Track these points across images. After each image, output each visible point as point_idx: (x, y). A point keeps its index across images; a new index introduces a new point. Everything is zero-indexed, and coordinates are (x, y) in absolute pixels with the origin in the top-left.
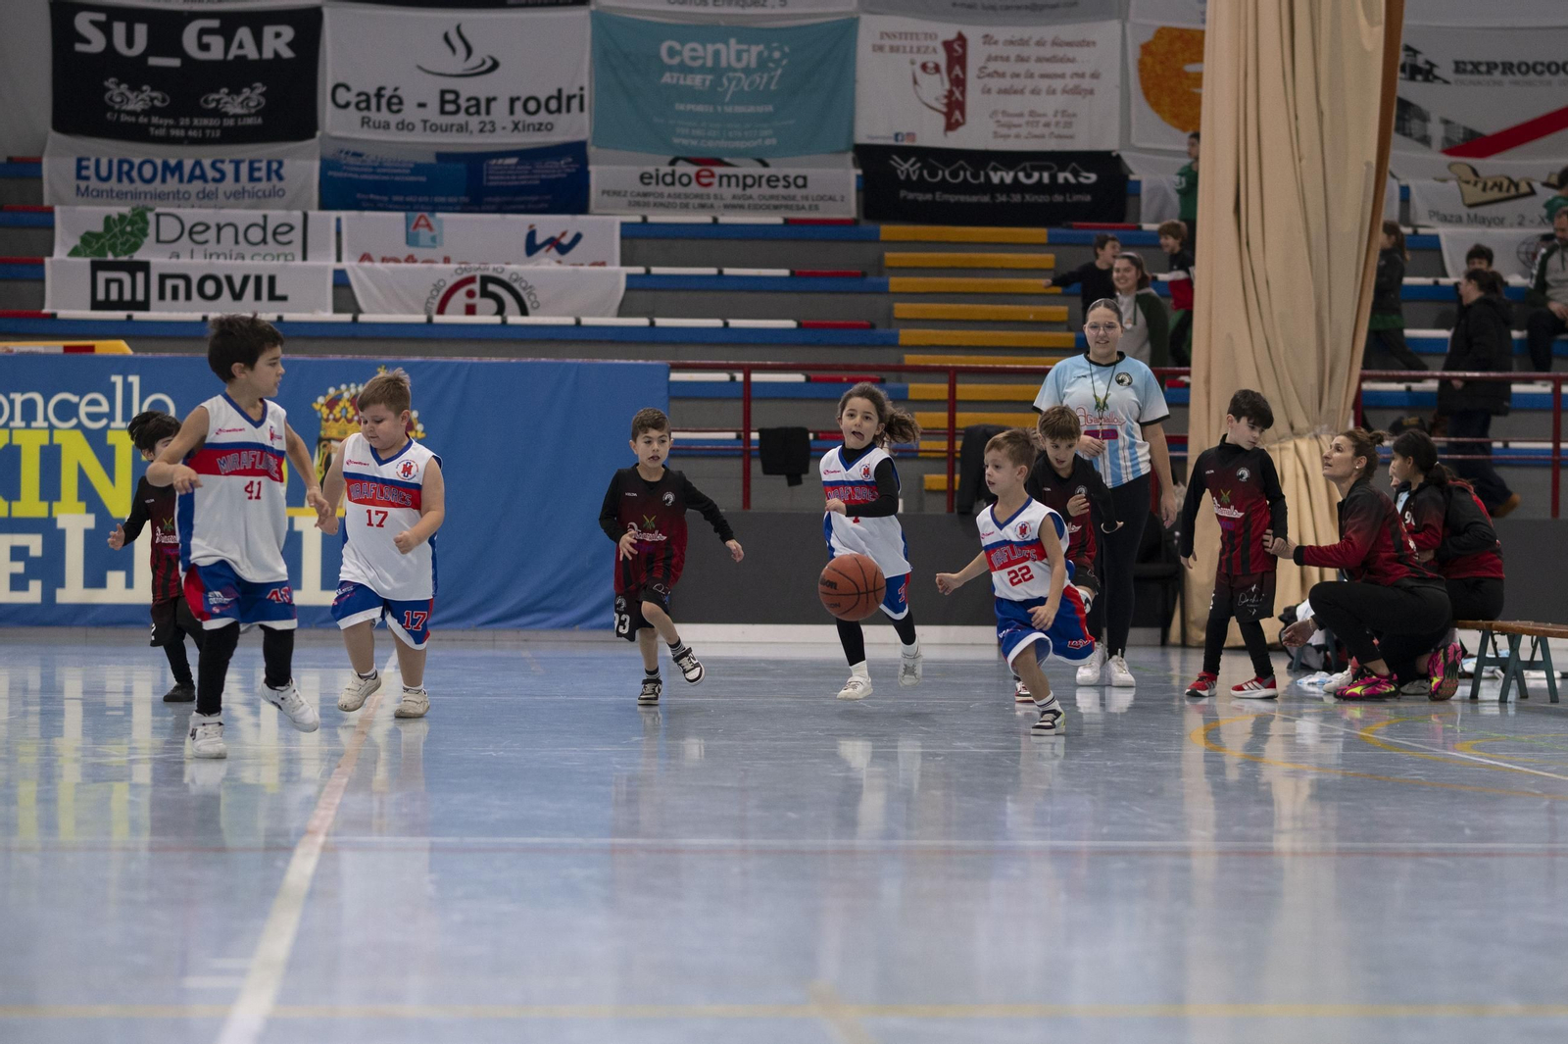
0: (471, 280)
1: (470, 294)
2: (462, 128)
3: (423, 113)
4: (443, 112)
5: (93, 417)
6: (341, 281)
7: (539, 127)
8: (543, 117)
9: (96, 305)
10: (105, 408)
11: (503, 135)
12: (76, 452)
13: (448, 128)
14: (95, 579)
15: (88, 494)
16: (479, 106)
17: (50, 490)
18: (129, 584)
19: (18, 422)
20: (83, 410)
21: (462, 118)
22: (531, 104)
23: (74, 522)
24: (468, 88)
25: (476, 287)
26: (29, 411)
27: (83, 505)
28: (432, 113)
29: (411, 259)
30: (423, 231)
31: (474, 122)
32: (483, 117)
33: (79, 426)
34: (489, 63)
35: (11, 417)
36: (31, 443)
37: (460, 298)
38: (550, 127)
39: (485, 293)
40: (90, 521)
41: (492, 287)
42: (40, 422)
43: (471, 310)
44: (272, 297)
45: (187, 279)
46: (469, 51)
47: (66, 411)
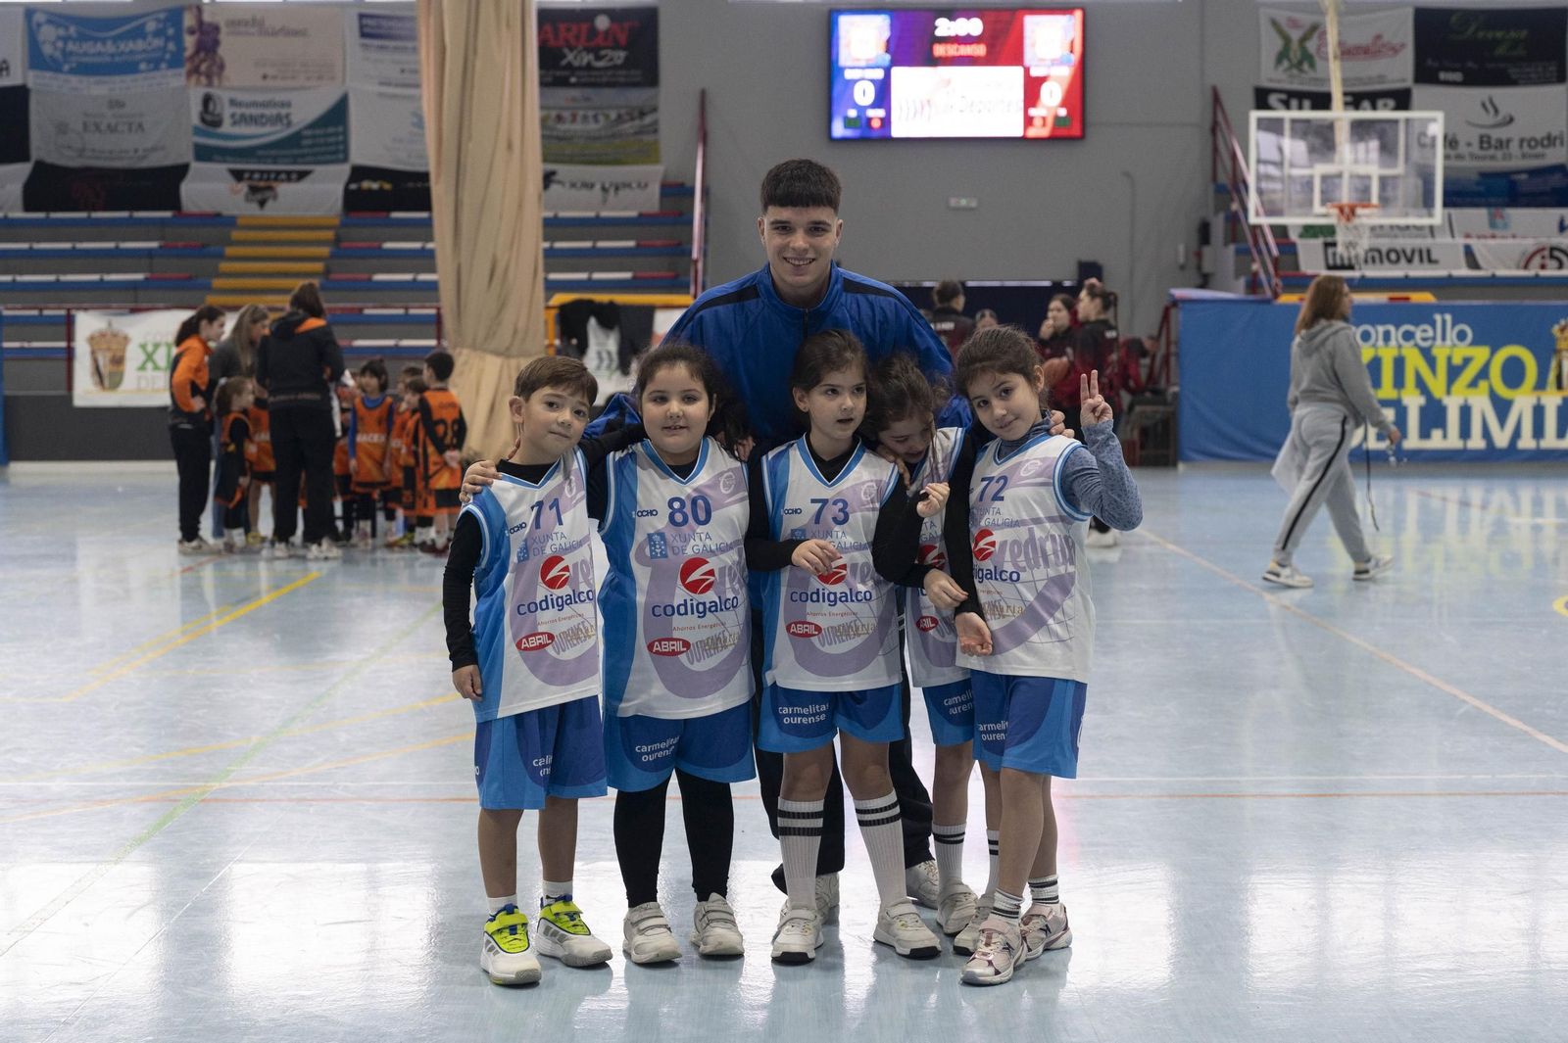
0: (1543, 249)
1: (1543, 257)
2: (1492, 158)
3: (1470, 149)
4: (1481, 148)
5: (1424, 339)
6: (1469, 252)
7: (1537, 156)
8: (1539, 150)
9: (1329, 268)
10: (1430, 333)
11: (1516, 160)
12: (1414, 361)
13: (1484, 158)
14: (1425, 434)
15: (1421, 386)
16: (1502, 144)
17: (1399, 382)
18: (1445, 436)
19: (1381, 342)
20: (1419, 335)
21: (1492, 152)
22: (1533, 143)
23: (1413, 401)
24: (1496, 134)
25: (1546, 253)
26: (1387, 336)
27: (1418, 392)
28: (1475, 149)
29: (1493, 237)
30: (1499, 221)
31: (1499, 154)
32: (1505, 150)
33: (1416, 345)
34: (1508, 119)
35: (1377, 340)
36: (1388, 356)
37: (1537, 260)
38: (1543, 156)
39: (1552, 257)
40: (1422, 400)
41: (1557, 254)
42: (1393, 342)
43: (1543, 267)
44: (1430, 261)
45: (1379, 252)
46: (1496, 111)
47: (1408, 336)
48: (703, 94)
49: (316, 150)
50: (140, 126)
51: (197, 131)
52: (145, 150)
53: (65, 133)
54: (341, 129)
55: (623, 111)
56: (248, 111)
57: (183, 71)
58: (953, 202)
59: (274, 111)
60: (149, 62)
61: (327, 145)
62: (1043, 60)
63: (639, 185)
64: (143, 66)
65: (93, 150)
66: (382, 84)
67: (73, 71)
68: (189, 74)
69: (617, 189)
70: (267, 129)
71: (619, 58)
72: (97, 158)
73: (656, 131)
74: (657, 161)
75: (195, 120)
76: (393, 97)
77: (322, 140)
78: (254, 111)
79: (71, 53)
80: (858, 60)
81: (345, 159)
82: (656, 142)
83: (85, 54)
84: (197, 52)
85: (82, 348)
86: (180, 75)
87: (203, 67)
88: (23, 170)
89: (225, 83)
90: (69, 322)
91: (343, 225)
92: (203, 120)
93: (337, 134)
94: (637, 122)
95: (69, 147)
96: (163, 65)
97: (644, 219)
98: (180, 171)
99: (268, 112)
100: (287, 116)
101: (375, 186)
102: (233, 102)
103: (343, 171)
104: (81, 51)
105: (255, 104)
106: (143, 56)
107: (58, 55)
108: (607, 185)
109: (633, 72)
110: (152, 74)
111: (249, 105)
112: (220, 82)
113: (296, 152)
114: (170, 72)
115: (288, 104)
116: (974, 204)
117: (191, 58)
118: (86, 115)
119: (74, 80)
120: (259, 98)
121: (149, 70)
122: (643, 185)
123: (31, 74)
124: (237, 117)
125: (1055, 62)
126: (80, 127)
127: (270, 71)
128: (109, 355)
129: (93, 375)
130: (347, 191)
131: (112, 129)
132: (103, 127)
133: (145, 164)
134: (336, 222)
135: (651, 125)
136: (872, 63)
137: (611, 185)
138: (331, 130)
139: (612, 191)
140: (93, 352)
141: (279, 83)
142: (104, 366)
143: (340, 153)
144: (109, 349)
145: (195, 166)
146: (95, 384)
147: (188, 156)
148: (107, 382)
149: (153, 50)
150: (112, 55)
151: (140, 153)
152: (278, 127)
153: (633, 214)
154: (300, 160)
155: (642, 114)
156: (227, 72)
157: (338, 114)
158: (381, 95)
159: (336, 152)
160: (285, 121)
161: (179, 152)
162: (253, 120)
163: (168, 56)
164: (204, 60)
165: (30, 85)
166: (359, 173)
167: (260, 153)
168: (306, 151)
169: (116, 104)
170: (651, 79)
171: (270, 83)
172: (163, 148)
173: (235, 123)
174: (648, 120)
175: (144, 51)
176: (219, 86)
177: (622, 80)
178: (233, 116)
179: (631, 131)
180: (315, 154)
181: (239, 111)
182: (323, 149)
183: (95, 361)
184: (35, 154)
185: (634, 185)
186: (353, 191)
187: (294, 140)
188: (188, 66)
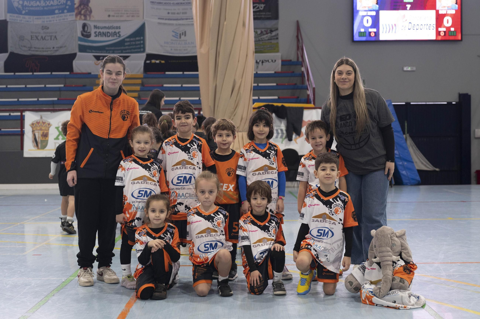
48: (298, 22)
49: (131, 47)
50: (55, 37)
51: (80, 40)
52: (58, 48)
53: (23, 40)
54: (142, 38)
55: (263, 30)
56: (102, 31)
57: (74, 13)
58: (405, 69)
59: (113, 31)
60: (59, 9)
61: (136, 45)
62: (445, 7)
63: (272, 61)
64: (57, 11)
65: (35, 48)
66: (159, 19)
67: (26, 14)
68: (76, 15)
69: (262, 62)
70: (110, 38)
71: (261, 7)
72: (37, 51)
73: (277, 38)
74: (278, 52)
75: (79, 35)
76: (165, 24)
77: (134, 43)
78: (105, 31)
79: (26, 6)
80: (365, 7)
81: (144, 51)
82: (278, 43)
83: (32, 6)
84: (80, 5)
85: (28, 130)
86: (72, 15)
87: (83, 12)
88: (5, 56)
89: (92, 19)
90: (22, 119)
91: (145, 77)
92: (82, 35)
93: (140, 40)
94: (269, 34)
95: (24, 46)
96: (66, 11)
97: (276, 75)
98: (73, 56)
99: (110, 31)
100: (119, 32)
101: (158, 62)
102: (95, 27)
103: (144, 55)
104: (30, 5)
105: (105, 28)
106: (57, 7)
107: (20, 6)
108: (258, 61)
109: (267, 13)
110: (61, 15)
111: (102, 28)
112: (90, 18)
113: (122, 48)
114: (69, 14)
115: (119, 28)
116: (414, 69)
117: (78, 8)
118: (32, 32)
119: (27, 17)
120: (107, 25)
121: (60, 13)
122: (274, 61)
123: (8, 15)
124: (97, 33)
125: (450, 8)
126: (30, 38)
127: (112, 13)
128: (41, 132)
129: (33, 142)
130: (145, 64)
131: (43, 39)
132: (39, 38)
133: (57, 53)
134: (142, 76)
135: (275, 36)
136: (370, 9)
137: (260, 61)
138: (137, 38)
139: (260, 63)
140: (33, 131)
141: (115, 18)
142: (39, 137)
143: (141, 48)
144: (41, 130)
145: (79, 54)
146: (34, 147)
147: (76, 50)
148: (40, 145)
149: (61, 5)
150: (43, 7)
151: (55, 49)
152: (115, 37)
153: (273, 72)
154: (124, 51)
155: (271, 31)
156: (93, 14)
157: (141, 32)
158: (159, 23)
159: (140, 48)
160: (118, 35)
161: (72, 48)
162: (104, 34)
163: (67, 7)
164: (83, 9)
165: (8, 20)
166: (150, 57)
167: (107, 48)
168: (127, 47)
169: (45, 28)
170: (276, 17)
171: (111, 18)
172: (65, 46)
173: (96, 36)
174: (274, 34)
175: (57, 5)
176: (90, 20)
177: (263, 16)
178: (95, 32)
179: (267, 39)
180: (131, 49)
181: (98, 30)
182: (134, 47)
183: (35, 135)
184: (10, 50)
185: (270, 61)
186: (148, 63)
187: (121, 43)
188: (76, 11)
